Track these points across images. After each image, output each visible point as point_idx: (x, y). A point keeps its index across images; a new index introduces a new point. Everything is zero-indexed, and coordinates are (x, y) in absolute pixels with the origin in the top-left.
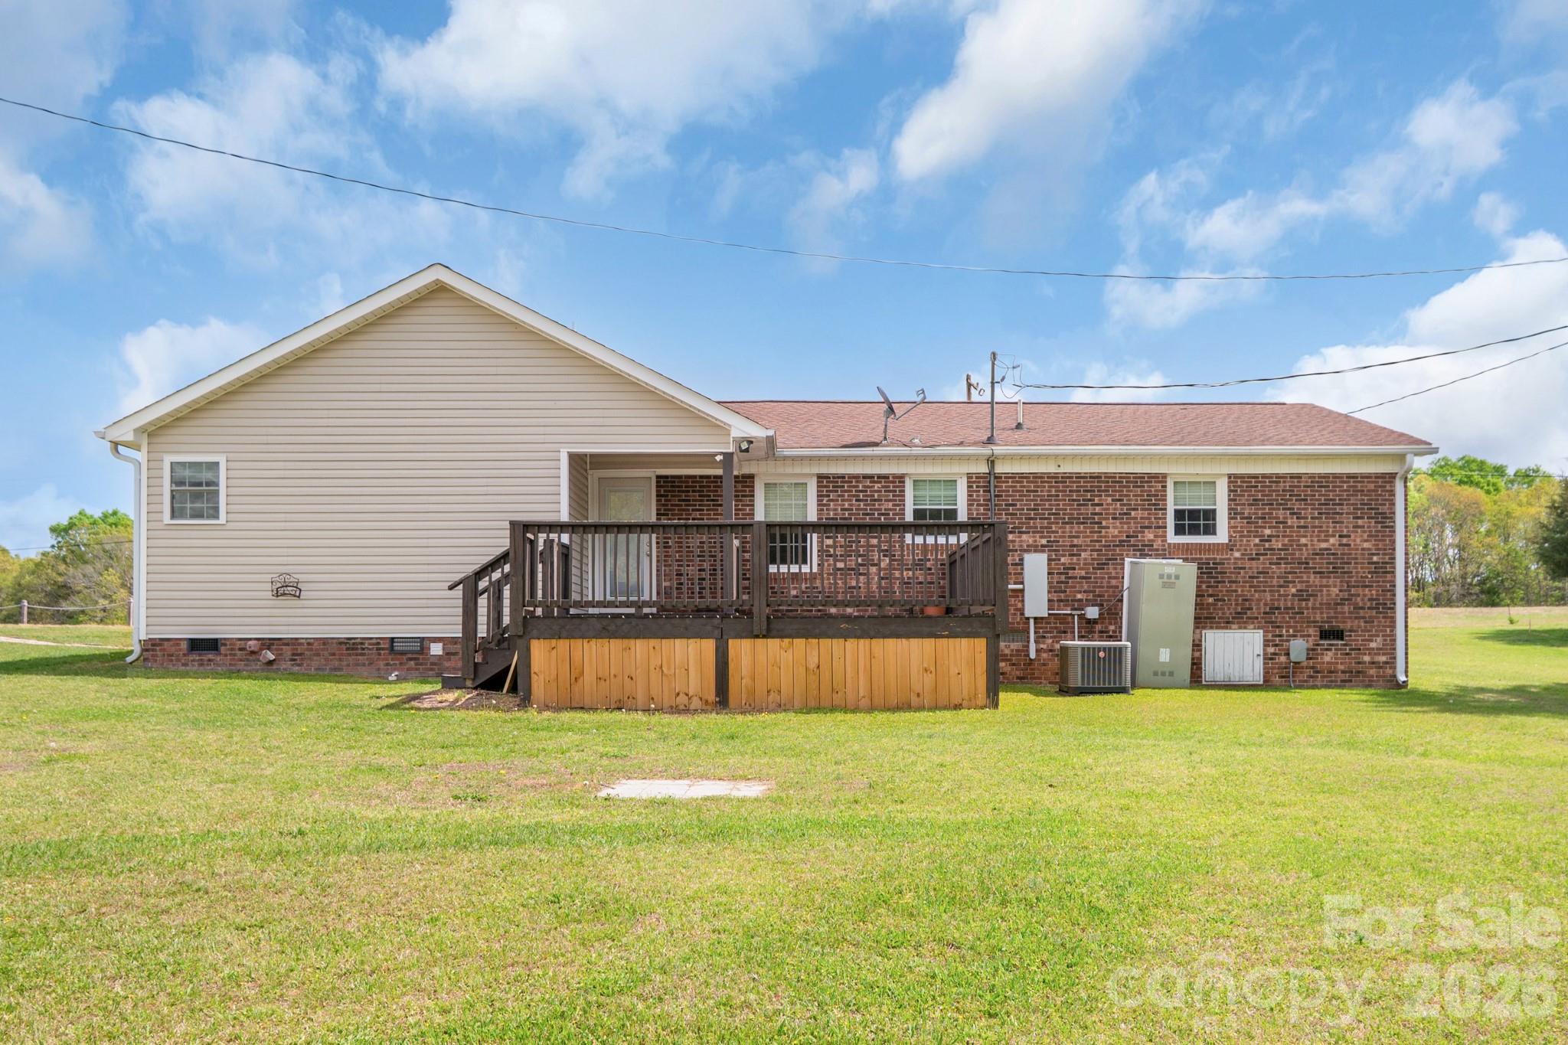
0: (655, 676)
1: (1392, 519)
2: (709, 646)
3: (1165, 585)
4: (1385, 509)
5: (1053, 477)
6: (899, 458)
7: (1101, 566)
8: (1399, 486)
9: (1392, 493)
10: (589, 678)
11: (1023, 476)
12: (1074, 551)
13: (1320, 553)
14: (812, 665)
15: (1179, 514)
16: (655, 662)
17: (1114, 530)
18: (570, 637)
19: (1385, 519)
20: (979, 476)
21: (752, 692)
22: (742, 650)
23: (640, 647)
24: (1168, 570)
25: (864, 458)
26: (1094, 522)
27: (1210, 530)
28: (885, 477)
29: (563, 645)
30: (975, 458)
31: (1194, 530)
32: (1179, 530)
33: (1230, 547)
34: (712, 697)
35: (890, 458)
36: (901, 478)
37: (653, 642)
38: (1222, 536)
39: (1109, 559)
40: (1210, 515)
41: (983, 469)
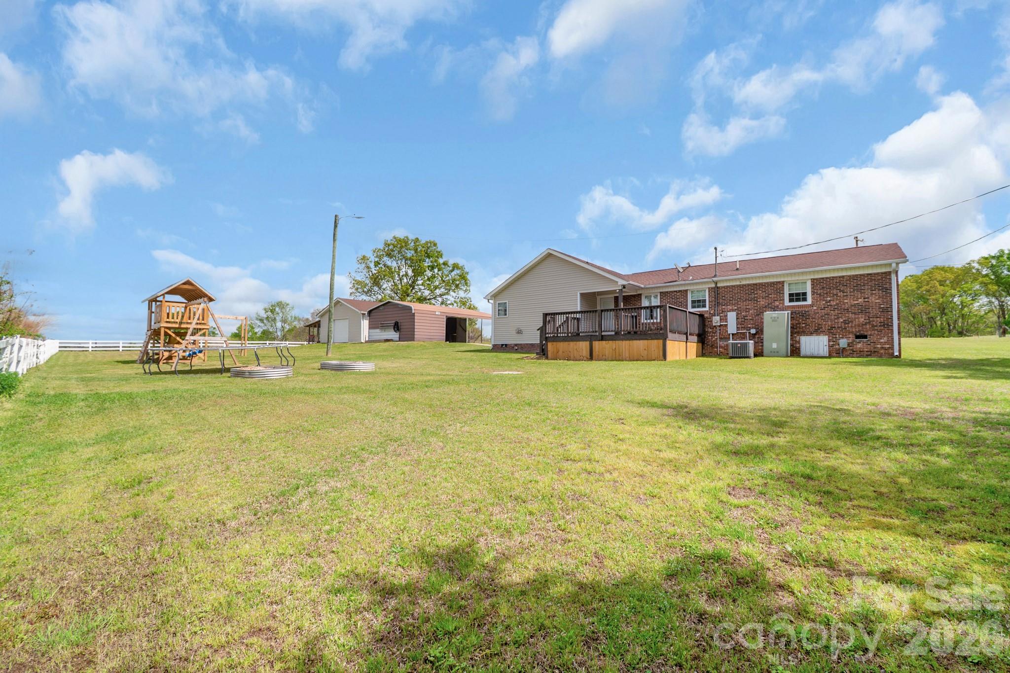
0: (575, 351)
1: (891, 289)
2: (588, 343)
3: (773, 321)
4: (887, 286)
6: (684, 285)
7: (758, 315)
8: (893, 277)
9: (890, 279)
10: (560, 353)
11: (729, 286)
12: (747, 310)
13: (854, 305)
14: (614, 348)
15: (791, 295)
16: (575, 347)
17: (762, 302)
18: (556, 341)
19: (887, 291)
20: (712, 288)
21: (598, 356)
22: (597, 345)
23: (572, 344)
24: (774, 315)
25: (673, 286)
26: (756, 300)
27: (805, 300)
28: (681, 291)
29: (555, 343)
30: (710, 282)
31: (798, 300)
32: (791, 300)
33: (812, 306)
34: (589, 357)
35: (681, 285)
36: (686, 291)
37: (575, 342)
38: (809, 301)
39: (760, 313)
40: (805, 294)
41: (714, 286)
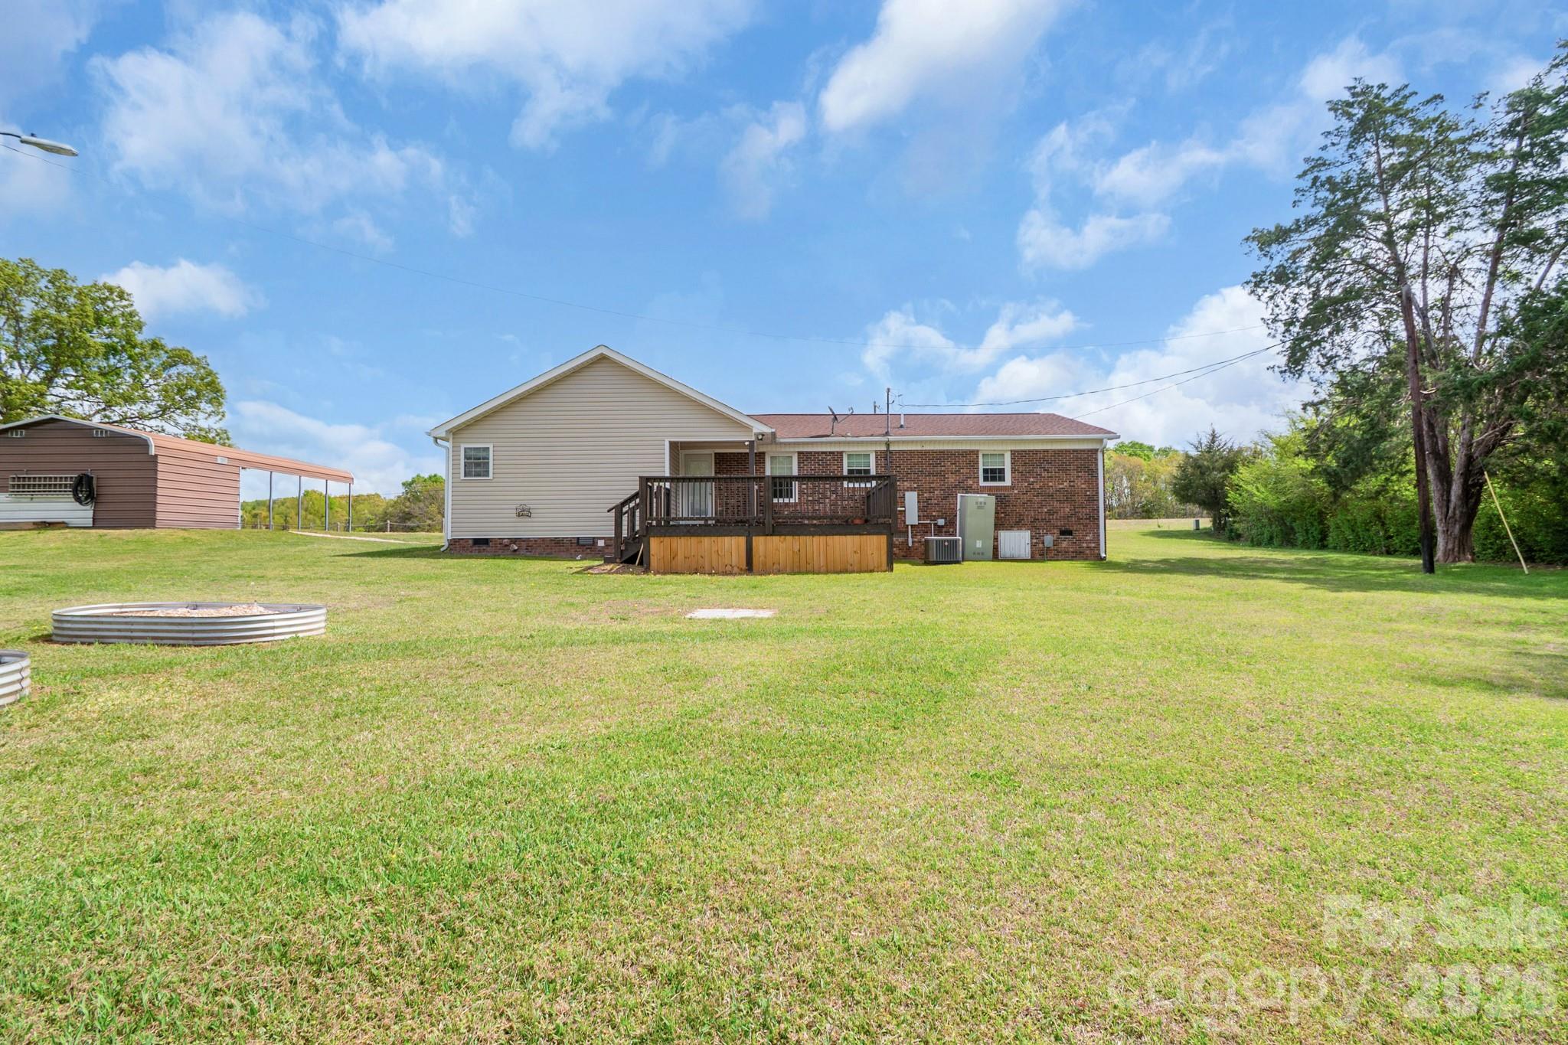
0: (714, 556)
1: (1097, 473)
2: (742, 540)
3: (979, 508)
4: (1093, 467)
5: (920, 452)
6: (839, 443)
7: (945, 498)
8: (1100, 455)
9: (1096, 459)
11: (904, 452)
12: (931, 490)
13: (1059, 490)
15: (986, 471)
16: (714, 548)
17: (952, 479)
18: (671, 536)
19: (1093, 473)
20: (881, 452)
21: (765, 564)
22: (760, 542)
23: (706, 541)
24: (982, 500)
25: (822, 443)
26: (942, 476)
27: (1002, 479)
28: (833, 453)
29: (667, 540)
30: (880, 442)
31: (993, 479)
32: (986, 479)
33: (1012, 488)
34: (744, 566)
35: (835, 443)
36: (841, 453)
38: (1008, 482)
39: (949, 494)
40: (1002, 471)
41: (884, 448)
